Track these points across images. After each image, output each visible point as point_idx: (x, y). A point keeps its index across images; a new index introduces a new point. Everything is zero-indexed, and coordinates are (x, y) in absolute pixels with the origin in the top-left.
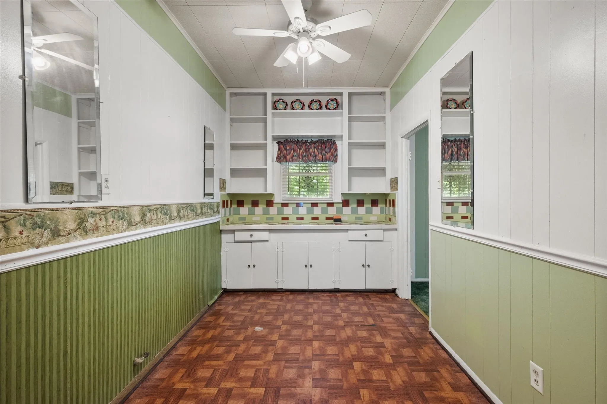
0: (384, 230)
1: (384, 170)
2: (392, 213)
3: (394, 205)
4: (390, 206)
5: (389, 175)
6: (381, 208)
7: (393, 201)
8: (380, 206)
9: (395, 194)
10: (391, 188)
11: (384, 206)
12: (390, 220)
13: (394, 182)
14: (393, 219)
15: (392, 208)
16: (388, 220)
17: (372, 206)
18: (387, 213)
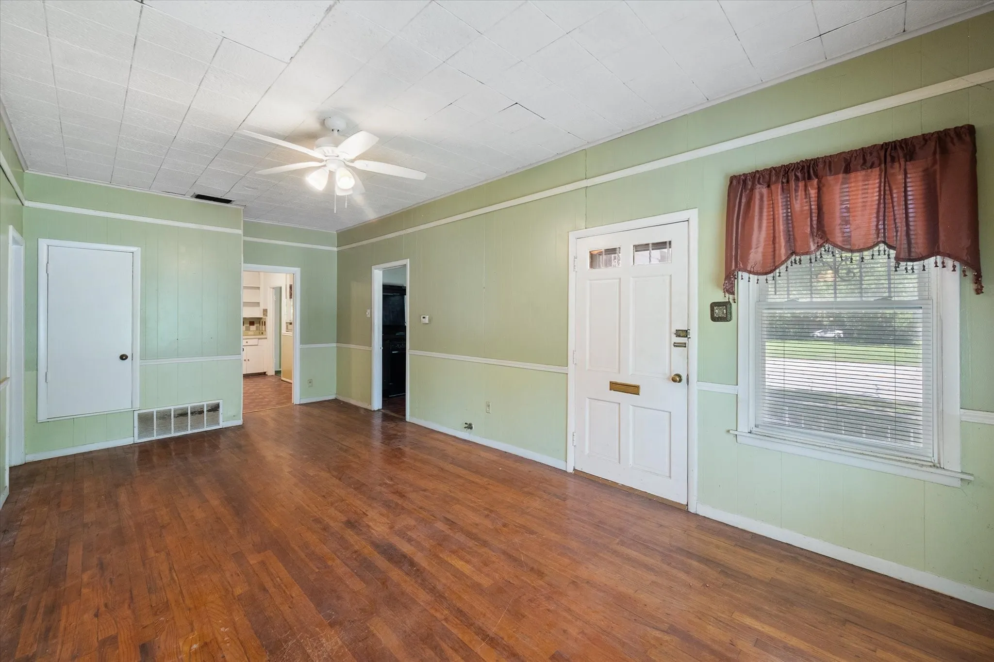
0: (259, 339)
1: (259, 303)
2: (264, 329)
3: (265, 325)
4: (262, 325)
5: (262, 307)
6: (257, 327)
7: (265, 322)
8: (255, 325)
9: (265, 318)
10: (264, 315)
11: (259, 325)
12: (262, 333)
13: (265, 311)
14: (264, 333)
15: (264, 326)
16: (261, 333)
17: (250, 325)
18: (261, 329)
